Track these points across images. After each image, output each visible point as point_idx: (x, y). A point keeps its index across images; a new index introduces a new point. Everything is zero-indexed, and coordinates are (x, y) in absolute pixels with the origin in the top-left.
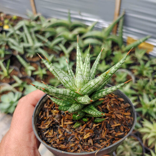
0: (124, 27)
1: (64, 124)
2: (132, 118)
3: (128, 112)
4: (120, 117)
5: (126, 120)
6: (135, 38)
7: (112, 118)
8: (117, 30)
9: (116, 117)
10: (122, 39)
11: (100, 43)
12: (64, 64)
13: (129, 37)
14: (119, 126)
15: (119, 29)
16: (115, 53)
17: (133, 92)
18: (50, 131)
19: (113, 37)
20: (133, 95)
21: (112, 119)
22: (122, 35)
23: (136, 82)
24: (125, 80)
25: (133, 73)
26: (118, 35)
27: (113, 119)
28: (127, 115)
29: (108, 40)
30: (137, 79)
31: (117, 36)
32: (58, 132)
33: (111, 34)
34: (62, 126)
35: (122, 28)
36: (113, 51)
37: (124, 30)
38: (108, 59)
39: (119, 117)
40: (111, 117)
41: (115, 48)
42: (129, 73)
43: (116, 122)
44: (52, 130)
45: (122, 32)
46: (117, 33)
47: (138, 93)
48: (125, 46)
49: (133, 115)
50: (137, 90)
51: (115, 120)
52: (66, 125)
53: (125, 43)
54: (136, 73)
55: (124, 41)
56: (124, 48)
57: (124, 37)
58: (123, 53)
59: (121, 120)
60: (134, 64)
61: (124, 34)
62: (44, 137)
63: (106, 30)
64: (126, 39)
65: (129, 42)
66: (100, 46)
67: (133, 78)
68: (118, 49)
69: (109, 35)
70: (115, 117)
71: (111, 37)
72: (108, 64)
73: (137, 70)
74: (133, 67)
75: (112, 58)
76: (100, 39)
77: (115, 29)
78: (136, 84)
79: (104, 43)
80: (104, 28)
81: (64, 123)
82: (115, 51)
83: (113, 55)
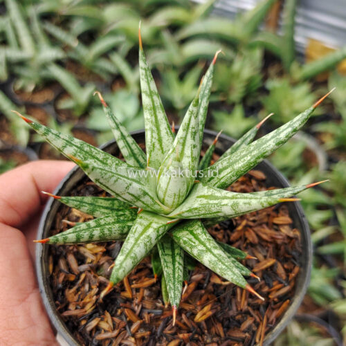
0: (301, 11)
1: (132, 289)
2: (298, 233)
3: (281, 212)
4: (266, 234)
5: (286, 244)
6: (329, 41)
7: (248, 241)
8: (278, 17)
9: (258, 236)
10: (293, 43)
11: (229, 54)
12: (124, 113)
13: (312, 40)
14: (272, 267)
15: (286, 15)
16: (273, 84)
17: (321, 198)
18: (102, 320)
19: (268, 37)
20: (320, 207)
21: (247, 244)
22: (293, 32)
23: (329, 170)
24: (297, 162)
25: (322, 143)
26: (281, 33)
27: (252, 245)
28: (282, 225)
29: (251, 47)
30: (331, 160)
31: (279, 36)
32: (126, 317)
33: (262, 29)
34: (128, 294)
35: (294, 13)
36: (265, 78)
37: (299, 20)
38: (250, 102)
39: (264, 237)
40: (246, 239)
41: (273, 71)
42: (310, 143)
43: (260, 252)
44: (108, 315)
45: (294, 25)
46: (277, 26)
47: (332, 201)
48: (302, 64)
49: (298, 224)
50: (331, 193)
51: (256, 249)
52: (137, 290)
53: (300, 56)
54: (330, 143)
55: (299, 50)
56: (298, 72)
57: (299, 39)
58: (294, 84)
59: (271, 243)
60: (325, 118)
61: (299, 30)
62: (88, 337)
63: (248, 16)
64: (305, 46)
65: (313, 54)
66: (230, 63)
67: (321, 158)
68: (281, 74)
69: (255, 31)
70: (256, 240)
71: (260, 39)
72: (252, 117)
73: (333, 136)
74: (320, 127)
75: (262, 99)
76: (229, 43)
77: (272, 16)
78: (330, 176)
79: (241, 54)
80: (241, 12)
81: (133, 286)
82: (272, 79)
83: (264, 91)
